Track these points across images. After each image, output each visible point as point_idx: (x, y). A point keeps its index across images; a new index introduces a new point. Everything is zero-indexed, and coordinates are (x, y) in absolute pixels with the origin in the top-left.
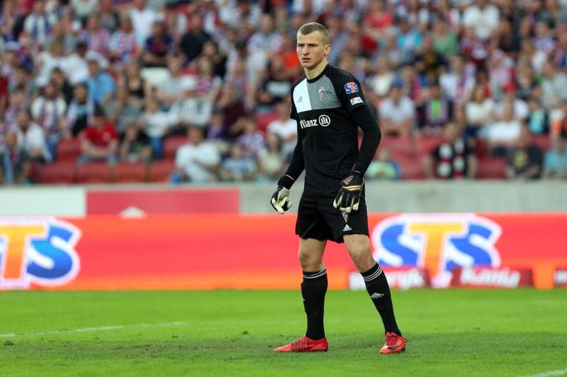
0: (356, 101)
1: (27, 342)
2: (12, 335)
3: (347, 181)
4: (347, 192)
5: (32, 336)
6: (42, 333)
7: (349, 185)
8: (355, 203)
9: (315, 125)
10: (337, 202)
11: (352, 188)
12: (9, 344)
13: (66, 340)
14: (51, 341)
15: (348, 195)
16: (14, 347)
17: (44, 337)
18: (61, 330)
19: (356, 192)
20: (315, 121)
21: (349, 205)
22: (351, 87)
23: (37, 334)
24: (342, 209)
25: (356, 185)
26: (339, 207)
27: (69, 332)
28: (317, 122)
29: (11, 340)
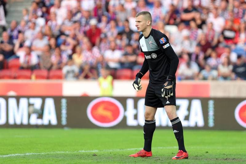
0: (165, 47)
1: (103, 154)
2: (97, 151)
3: (166, 84)
4: (166, 89)
5: (106, 151)
6: (111, 150)
7: (167, 86)
8: (171, 93)
9: (150, 58)
10: (163, 94)
11: (168, 87)
12: (95, 155)
13: (122, 154)
14: (114, 154)
15: (167, 91)
16: (97, 156)
17: (111, 152)
18: (120, 149)
19: (170, 89)
20: (150, 56)
21: (169, 94)
22: (163, 40)
23: (109, 151)
24: (166, 97)
25: (170, 85)
26: (164, 96)
27: (124, 150)
28: (151, 57)
29: (96, 153)
